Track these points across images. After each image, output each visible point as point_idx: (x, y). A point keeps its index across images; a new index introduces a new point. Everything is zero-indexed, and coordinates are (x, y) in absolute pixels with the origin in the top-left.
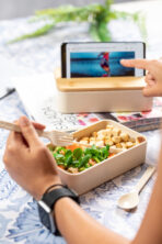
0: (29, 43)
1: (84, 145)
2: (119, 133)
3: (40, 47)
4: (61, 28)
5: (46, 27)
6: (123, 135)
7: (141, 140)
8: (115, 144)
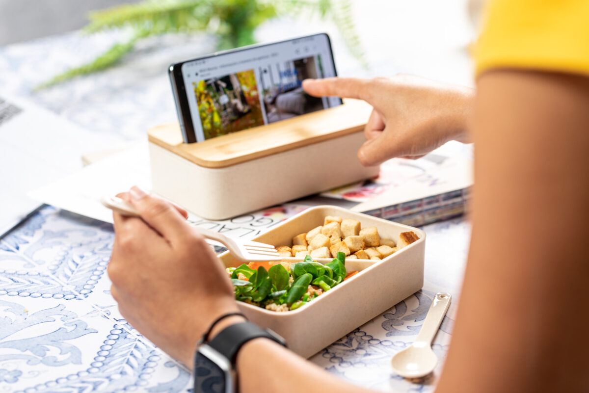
0: (85, 86)
1: (285, 259)
2: (358, 230)
3: (114, 92)
4: (150, 51)
5: (115, 47)
6: (367, 232)
7: (409, 238)
8: (353, 253)
